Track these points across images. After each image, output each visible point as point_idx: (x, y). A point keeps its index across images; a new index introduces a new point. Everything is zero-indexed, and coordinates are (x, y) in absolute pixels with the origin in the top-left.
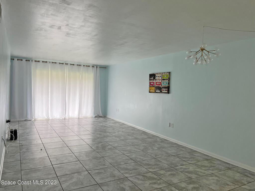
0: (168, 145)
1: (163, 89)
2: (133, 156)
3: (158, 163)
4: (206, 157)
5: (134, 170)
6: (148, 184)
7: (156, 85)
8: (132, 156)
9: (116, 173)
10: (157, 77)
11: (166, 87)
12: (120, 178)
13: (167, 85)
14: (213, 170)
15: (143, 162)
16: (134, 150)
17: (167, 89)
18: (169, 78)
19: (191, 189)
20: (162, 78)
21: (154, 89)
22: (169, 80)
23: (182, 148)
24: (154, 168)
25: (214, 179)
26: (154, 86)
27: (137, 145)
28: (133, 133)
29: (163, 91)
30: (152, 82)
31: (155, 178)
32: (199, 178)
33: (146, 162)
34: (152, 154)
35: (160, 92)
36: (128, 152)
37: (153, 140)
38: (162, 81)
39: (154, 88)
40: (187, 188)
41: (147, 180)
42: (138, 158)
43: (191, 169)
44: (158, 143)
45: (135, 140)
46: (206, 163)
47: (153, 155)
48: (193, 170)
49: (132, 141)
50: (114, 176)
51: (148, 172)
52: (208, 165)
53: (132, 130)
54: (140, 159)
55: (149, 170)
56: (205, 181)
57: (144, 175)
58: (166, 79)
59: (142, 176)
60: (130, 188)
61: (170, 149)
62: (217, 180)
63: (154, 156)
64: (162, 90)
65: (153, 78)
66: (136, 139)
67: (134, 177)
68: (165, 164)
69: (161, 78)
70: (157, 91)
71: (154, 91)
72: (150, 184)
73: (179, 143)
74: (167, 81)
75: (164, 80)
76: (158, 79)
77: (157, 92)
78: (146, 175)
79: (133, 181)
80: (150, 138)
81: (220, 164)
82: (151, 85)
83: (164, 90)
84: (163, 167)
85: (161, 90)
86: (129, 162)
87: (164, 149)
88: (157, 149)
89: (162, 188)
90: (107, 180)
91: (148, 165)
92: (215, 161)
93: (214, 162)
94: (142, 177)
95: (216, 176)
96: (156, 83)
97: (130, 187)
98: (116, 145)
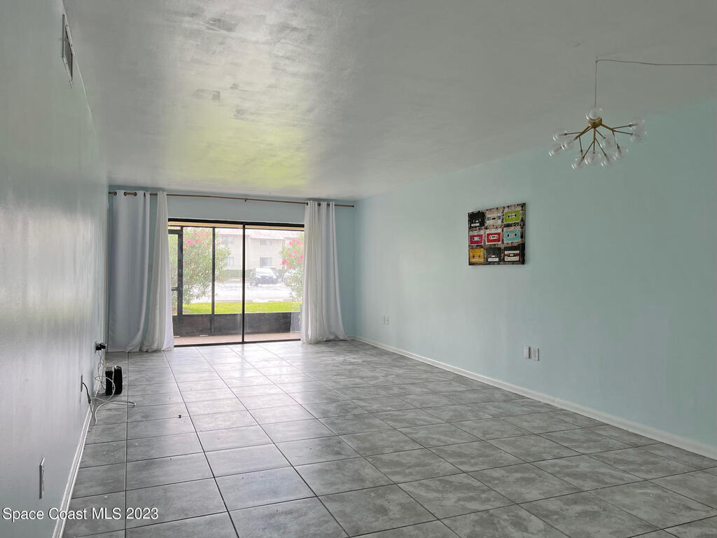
0: (525, 409)
1: (506, 252)
2: (422, 434)
3: (488, 451)
4: (634, 440)
5: (419, 466)
6: (454, 500)
7: (487, 243)
8: (416, 433)
9: (369, 472)
10: (489, 219)
11: (514, 245)
12: (378, 484)
13: (518, 241)
14: (649, 472)
15: (446, 448)
16: (425, 420)
17: (518, 252)
18: (522, 220)
19: (577, 517)
20: (502, 222)
21: (482, 254)
22: (524, 225)
23: (563, 417)
24: (476, 464)
25: (650, 494)
26: (481, 247)
27: (436, 408)
28: (427, 380)
29: (507, 259)
30: (476, 234)
31: (474, 486)
32: (602, 490)
33: (454, 448)
34: (475, 429)
35: (500, 261)
36: (407, 425)
37: (481, 395)
38: (503, 231)
39: (481, 252)
40: (563, 513)
41: (450, 492)
42: (433, 439)
43: (584, 467)
44: (496, 404)
45: (431, 397)
46: (631, 455)
47: (475, 432)
48: (587, 470)
49: (420, 398)
50: (362, 480)
51: (458, 471)
52: (637, 458)
53: (426, 372)
54: (439, 440)
55: (461, 467)
56: (618, 497)
57: (444, 478)
58: (515, 224)
59: (439, 480)
60: (402, 508)
61: (530, 419)
62: (659, 497)
63: (480, 436)
64: (505, 255)
65: (478, 224)
66: (434, 392)
67: (415, 484)
68: (507, 454)
69: (499, 222)
70: (490, 260)
71: (482, 260)
72: (459, 500)
73: (555, 405)
74: (518, 228)
75: (508, 226)
76: (493, 224)
77: (490, 263)
78: (450, 480)
79: (411, 492)
80: (473, 391)
81: (675, 458)
82: (474, 244)
83: (511, 256)
84: (501, 461)
85: (502, 255)
86: (407, 448)
87: (510, 419)
88: (491, 417)
89: (491, 511)
90: (342, 488)
91: (460, 455)
92: (661, 450)
93: (657, 452)
94: (438, 483)
95: (656, 486)
96: (488, 237)
97: (403, 506)
98: (375, 406)
